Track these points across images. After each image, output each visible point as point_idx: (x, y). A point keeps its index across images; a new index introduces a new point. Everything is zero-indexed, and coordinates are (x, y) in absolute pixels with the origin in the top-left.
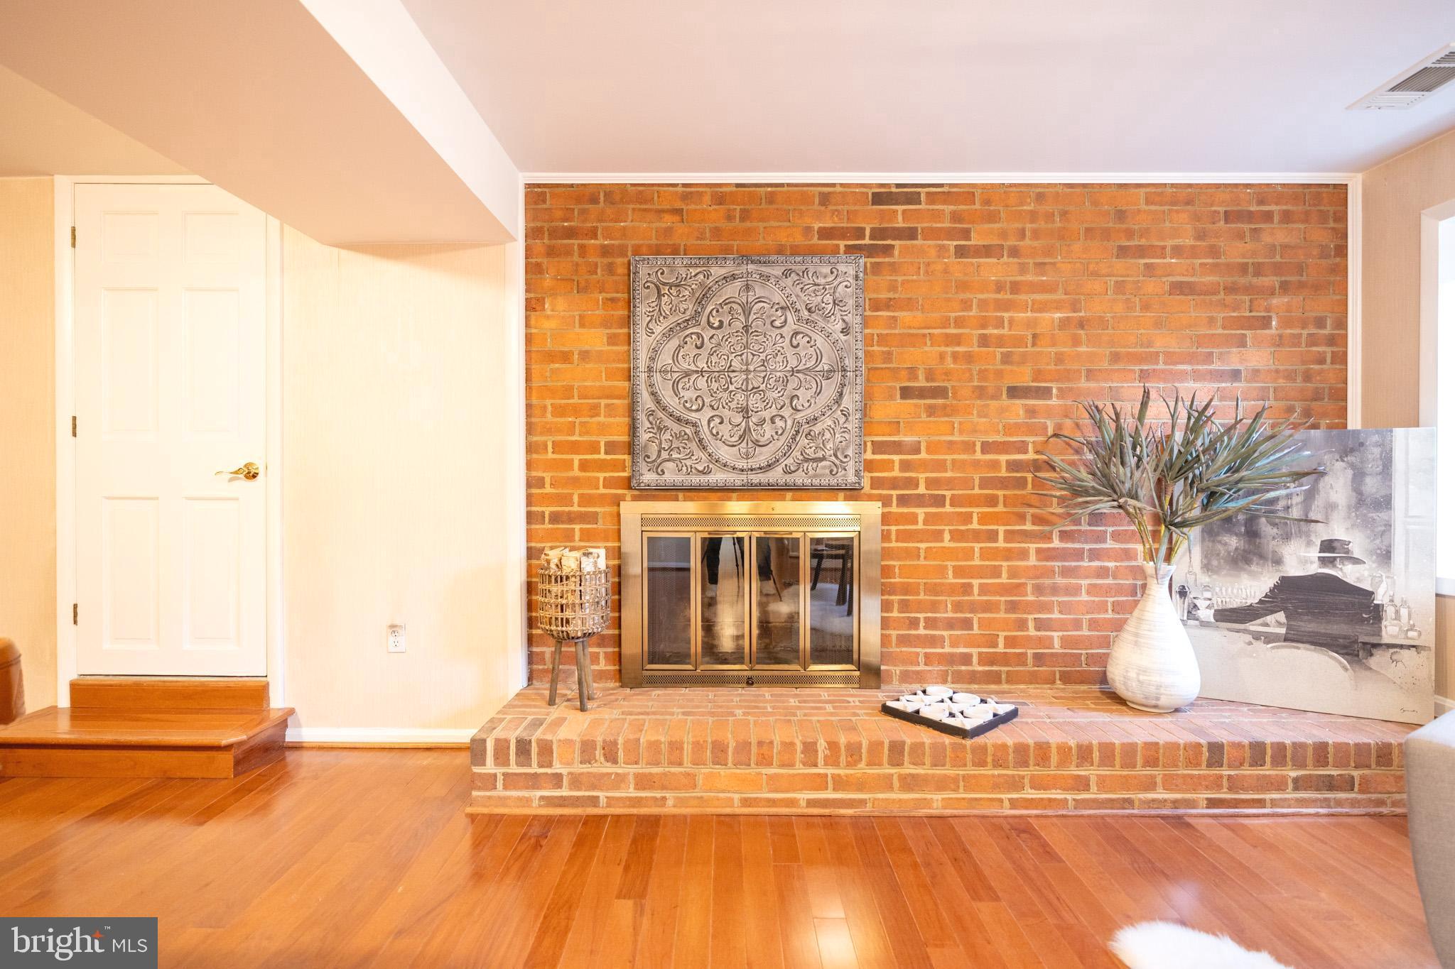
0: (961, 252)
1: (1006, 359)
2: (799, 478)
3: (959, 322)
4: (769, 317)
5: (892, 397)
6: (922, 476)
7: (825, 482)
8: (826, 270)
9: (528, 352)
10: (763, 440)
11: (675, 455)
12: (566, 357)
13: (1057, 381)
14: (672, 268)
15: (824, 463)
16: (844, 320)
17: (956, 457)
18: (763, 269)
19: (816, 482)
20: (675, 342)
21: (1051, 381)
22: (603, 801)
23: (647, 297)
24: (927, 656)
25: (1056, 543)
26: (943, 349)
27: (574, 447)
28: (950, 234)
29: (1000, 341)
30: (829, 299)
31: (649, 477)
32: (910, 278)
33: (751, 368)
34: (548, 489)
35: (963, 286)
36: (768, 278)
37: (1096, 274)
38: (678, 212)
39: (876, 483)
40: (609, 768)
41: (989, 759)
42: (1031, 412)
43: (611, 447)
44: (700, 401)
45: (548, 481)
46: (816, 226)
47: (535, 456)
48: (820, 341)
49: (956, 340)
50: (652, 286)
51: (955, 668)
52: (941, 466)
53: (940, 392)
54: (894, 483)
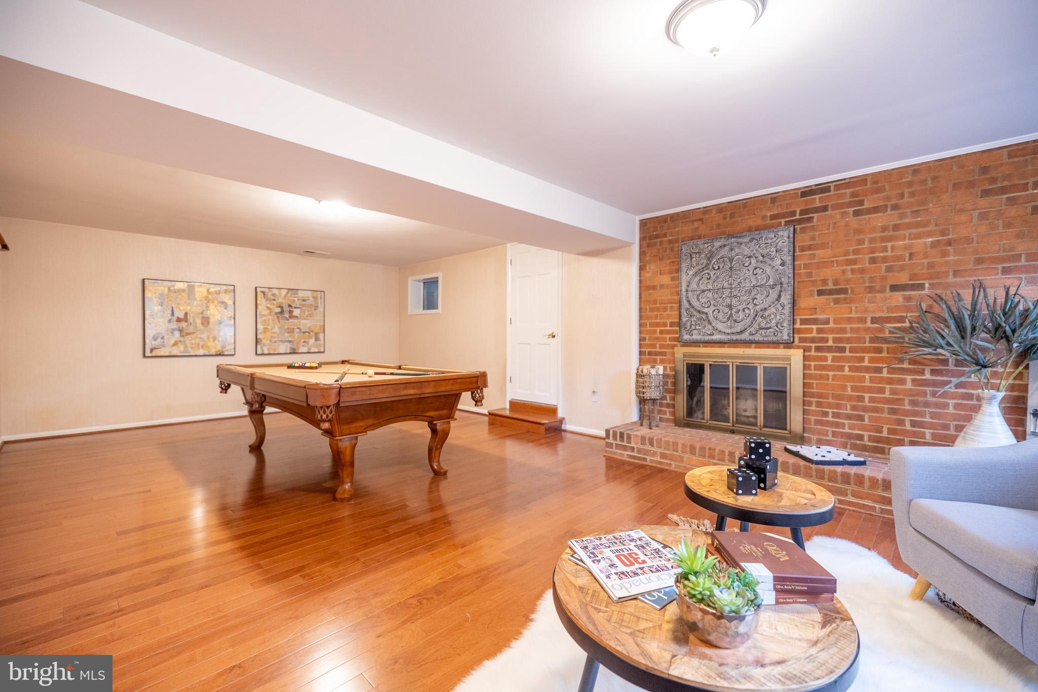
0: (857, 213)
1: (889, 269)
2: (757, 338)
3: (855, 252)
4: (742, 262)
5: (812, 295)
6: (831, 336)
7: (770, 339)
8: (772, 235)
9: (640, 287)
10: (739, 320)
11: (698, 327)
12: (654, 288)
13: (929, 279)
14: (697, 246)
15: (770, 330)
16: (782, 259)
17: (853, 326)
18: (739, 240)
19: (766, 339)
20: (698, 278)
21: (924, 280)
22: (648, 460)
23: (686, 260)
24: (833, 432)
25: (928, 376)
26: (845, 267)
27: (657, 325)
28: (849, 205)
29: (885, 260)
30: (773, 249)
31: (686, 337)
32: (824, 232)
33: (733, 286)
34: (647, 342)
35: (859, 231)
36: (741, 244)
37: (961, 211)
38: (701, 220)
39: (802, 340)
40: (650, 448)
41: (826, 477)
42: (908, 299)
43: (672, 324)
44: (709, 303)
45: (647, 338)
46: (769, 214)
47: (643, 328)
48: (768, 270)
49: (854, 262)
50: (688, 254)
51: (852, 441)
52: (843, 331)
53: (844, 291)
54: (813, 340)
